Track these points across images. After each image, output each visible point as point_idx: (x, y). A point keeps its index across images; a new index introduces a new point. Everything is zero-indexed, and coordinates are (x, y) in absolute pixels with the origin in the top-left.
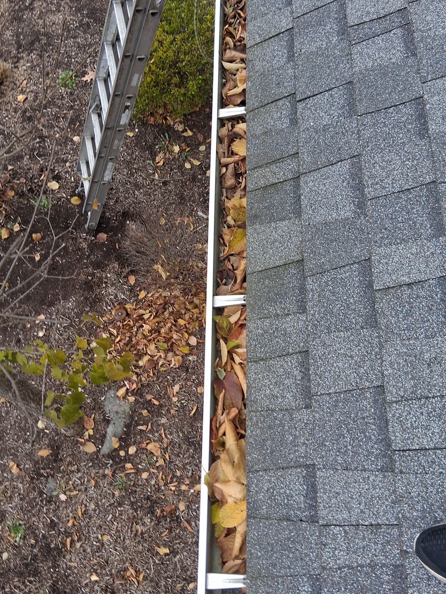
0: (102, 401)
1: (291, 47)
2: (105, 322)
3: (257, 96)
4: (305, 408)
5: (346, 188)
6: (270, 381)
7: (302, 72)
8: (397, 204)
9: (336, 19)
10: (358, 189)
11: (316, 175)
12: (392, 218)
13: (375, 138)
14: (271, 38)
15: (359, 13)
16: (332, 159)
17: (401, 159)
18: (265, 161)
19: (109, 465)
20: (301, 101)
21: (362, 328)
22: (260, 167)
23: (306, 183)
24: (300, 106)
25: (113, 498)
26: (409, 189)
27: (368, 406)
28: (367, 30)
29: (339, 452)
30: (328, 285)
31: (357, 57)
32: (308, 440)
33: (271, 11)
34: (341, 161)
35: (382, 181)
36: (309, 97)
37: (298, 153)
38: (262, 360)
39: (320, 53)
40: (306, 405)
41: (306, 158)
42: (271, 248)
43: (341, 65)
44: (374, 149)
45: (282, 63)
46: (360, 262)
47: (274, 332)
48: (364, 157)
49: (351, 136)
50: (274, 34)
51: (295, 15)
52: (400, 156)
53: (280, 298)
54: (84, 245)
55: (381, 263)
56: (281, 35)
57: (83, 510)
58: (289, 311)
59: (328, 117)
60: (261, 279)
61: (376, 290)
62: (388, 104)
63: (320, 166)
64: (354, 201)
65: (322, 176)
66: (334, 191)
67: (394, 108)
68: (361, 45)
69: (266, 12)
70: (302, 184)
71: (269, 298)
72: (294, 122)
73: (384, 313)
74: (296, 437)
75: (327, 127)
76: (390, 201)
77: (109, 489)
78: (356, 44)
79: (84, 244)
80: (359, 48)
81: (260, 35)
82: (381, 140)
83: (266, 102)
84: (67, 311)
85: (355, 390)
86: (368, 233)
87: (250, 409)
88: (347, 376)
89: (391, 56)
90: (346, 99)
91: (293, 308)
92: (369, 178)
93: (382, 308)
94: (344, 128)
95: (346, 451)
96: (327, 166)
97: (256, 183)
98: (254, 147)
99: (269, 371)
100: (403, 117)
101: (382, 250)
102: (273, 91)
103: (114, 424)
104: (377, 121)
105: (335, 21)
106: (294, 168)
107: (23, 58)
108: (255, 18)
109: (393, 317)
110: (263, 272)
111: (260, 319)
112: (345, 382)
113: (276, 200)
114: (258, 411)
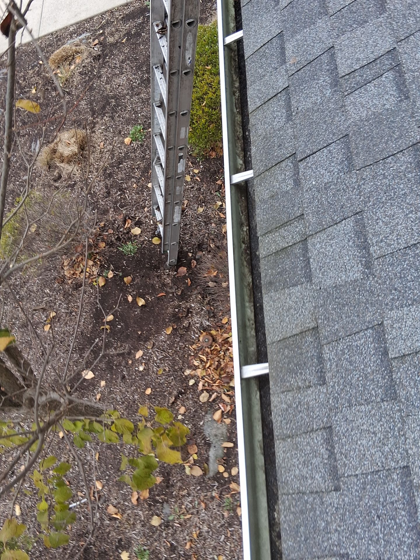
0: (201, 426)
1: (288, 106)
2: (195, 350)
3: (261, 161)
4: (334, 490)
5: (352, 247)
6: (298, 460)
7: (300, 130)
8: (405, 261)
9: (328, 70)
10: (365, 248)
11: (323, 236)
12: (401, 278)
13: (376, 192)
14: (270, 99)
15: (349, 62)
16: (336, 218)
17: (404, 212)
18: (274, 226)
19: (215, 487)
20: (302, 160)
21: (383, 400)
22: (270, 232)
23: (314, 245)
24: (302, 165)
25: (223, 519)
26: (415, 244)
27: (396, 490)
28: (358, 78)
29: (371, 540)
30: (344, 354)
31: (351, 108)
32: (340, 526)
33: (268, 72)
34: (345, 219)
35: (386, 238)
36: (309, 156)
37: (303, 214)
38: (289, 437)
39: (315, 109)
40: (335, 487)
41: (311, 218)
42: (287, 316)
43: (337, 119)
44: (376, 204)
45: (282, 124)
46: (374, 326)
47: (297, 406)
48: (367, 213)
49: (352, 192)
50: (272, 96)
51: (290, 72)
52: (403, 209)
53: (300, 369)
54: (168, 281)
55: (394, 328)
56: (279, 95)
57: (198, 532)
58: (310, 382)
59: (329, 174)
60: (280, 349)
61: (392, 359)
62: (386, 154)
63: (325, 227)
64: (361, 261)
65: (328, 237)
66: (340, 252)
67: (392, 157)
68: (353, 94)
69: (264, 73)
70: (310, 247)
71: (290, 369)
72: (297, 183)
73: (402, 384)
74: (328, 523)
75: (328, 185)
76: (397, 258)
77: (218, 511)
78: (348, 94)
79: (168, 279)
80: (352, 98)
81: (260, 98)
82: (382, 193)
83: (270, 166)
84: (161, 344)
85: (381, 470)
86: (378, 296)
87: (282, 492)
88: (372, 455)
89: (385, 102)
90: (344, 153)
91: (314, 379)
92: (373, 236)
93: (400, 379)
94: (345, 184)
95: (378, 540)
96: (332, 226)
97: (268, 249)
98: (263, 212)
99: (297, 449)
100: (401, 166)
101: (393, 314)
102: (276, 154)
103: (215, 447)
104: (376, 173)
105: (327, 73)
106: (302, 230)
107: (98, 122)
108: (254, 82)
109: (412, 388)
110: (282, 342)
111: (283, 392)
112: (371, 462)
113: (288, 265)
114: (289, 494)
